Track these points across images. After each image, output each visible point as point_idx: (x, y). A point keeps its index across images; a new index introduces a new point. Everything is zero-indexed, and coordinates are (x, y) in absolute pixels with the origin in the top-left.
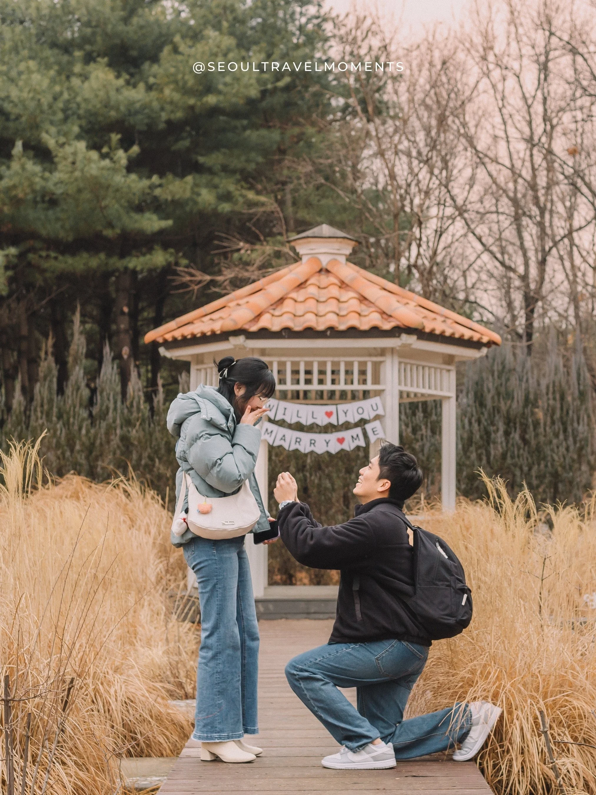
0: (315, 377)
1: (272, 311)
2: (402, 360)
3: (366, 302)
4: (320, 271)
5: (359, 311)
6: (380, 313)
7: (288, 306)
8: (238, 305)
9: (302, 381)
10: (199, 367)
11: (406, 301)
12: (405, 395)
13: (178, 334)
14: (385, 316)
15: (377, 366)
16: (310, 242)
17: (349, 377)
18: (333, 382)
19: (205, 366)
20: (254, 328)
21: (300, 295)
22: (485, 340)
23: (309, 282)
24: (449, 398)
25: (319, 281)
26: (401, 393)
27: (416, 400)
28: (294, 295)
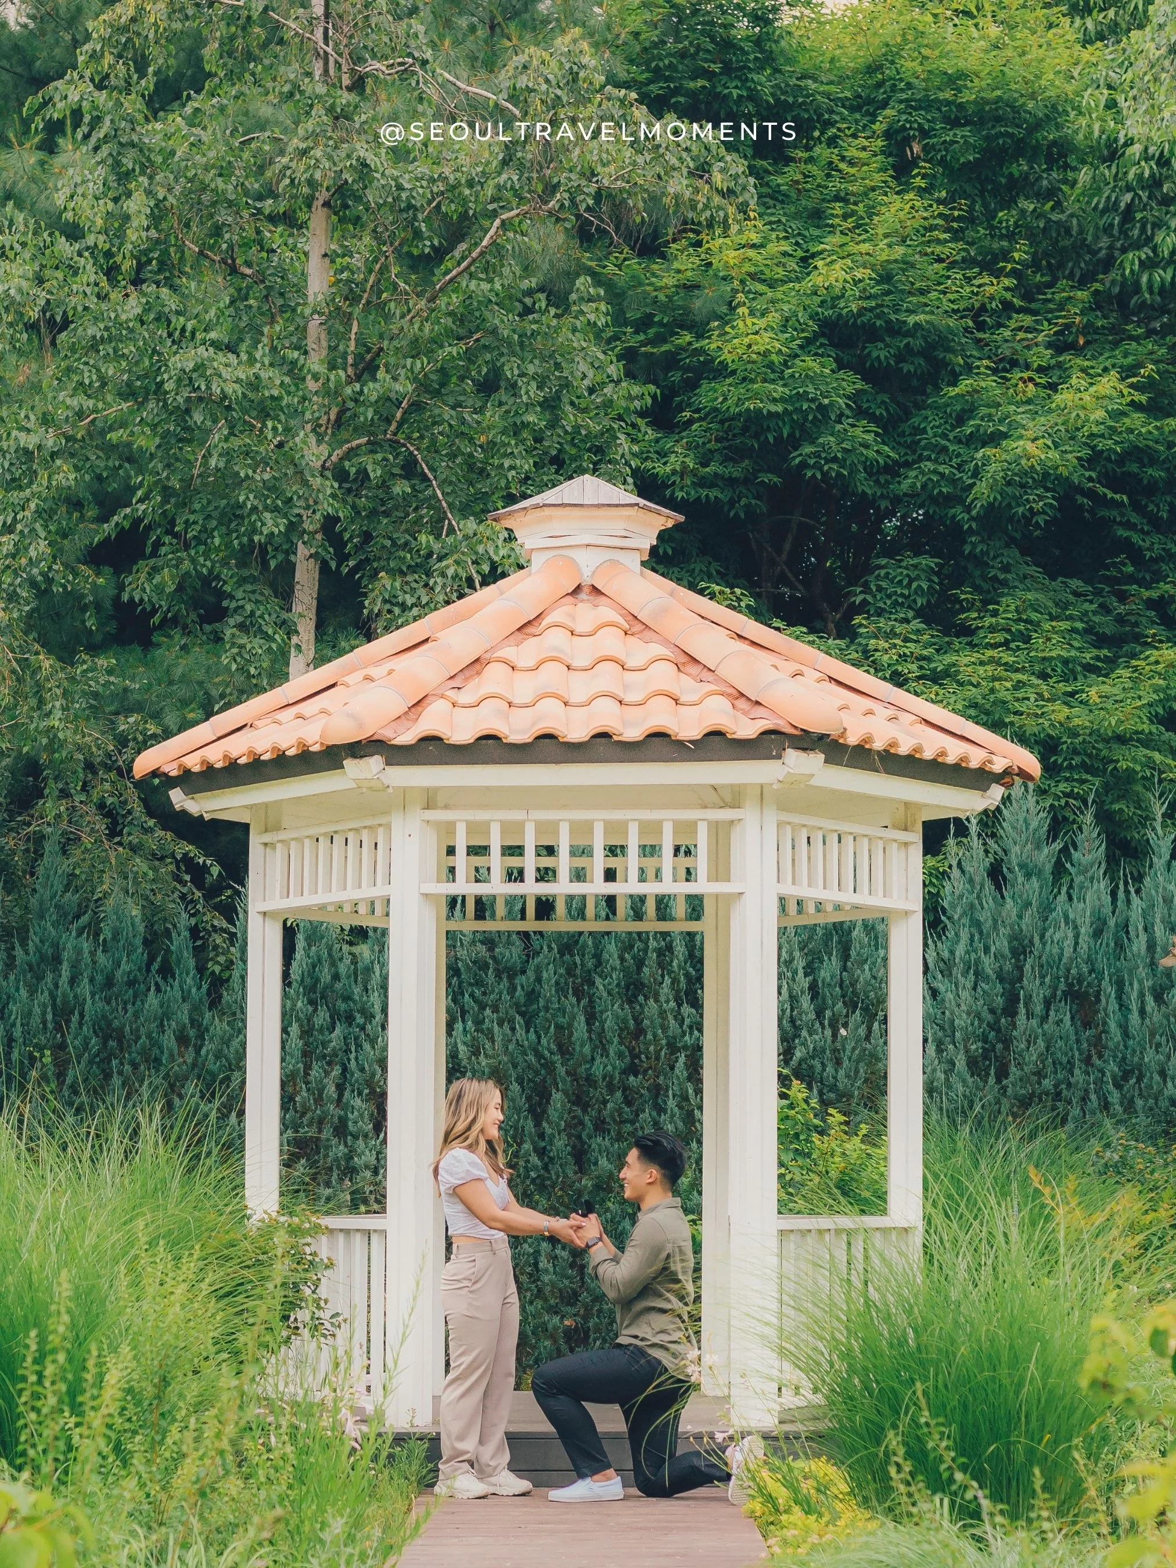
0: (563, 863)
1: (451, 694)
2: (785, 817)
3: (694, 670)
4: (578, 589)
5: (676, 691)
6: (728, 696)
7: (494, 677)
8: (368, 678)
9: (530, 874)
10: (267, 838)
11: (794, 667)
12: (792, 908)
13: (215, 755)
14: (741, 703)
15: (721, 832)
16: (550, 518)
17: (650, 863)
18: (610, 875)
19: (282, 835)
20: (407, 737)
21: (526, 652)
22: (998, 766)
23: (547, 621)
24: (907, 913)
25: (573, 617)
26: (782, 901)
27: (821, 920)
28: (508, 652)
